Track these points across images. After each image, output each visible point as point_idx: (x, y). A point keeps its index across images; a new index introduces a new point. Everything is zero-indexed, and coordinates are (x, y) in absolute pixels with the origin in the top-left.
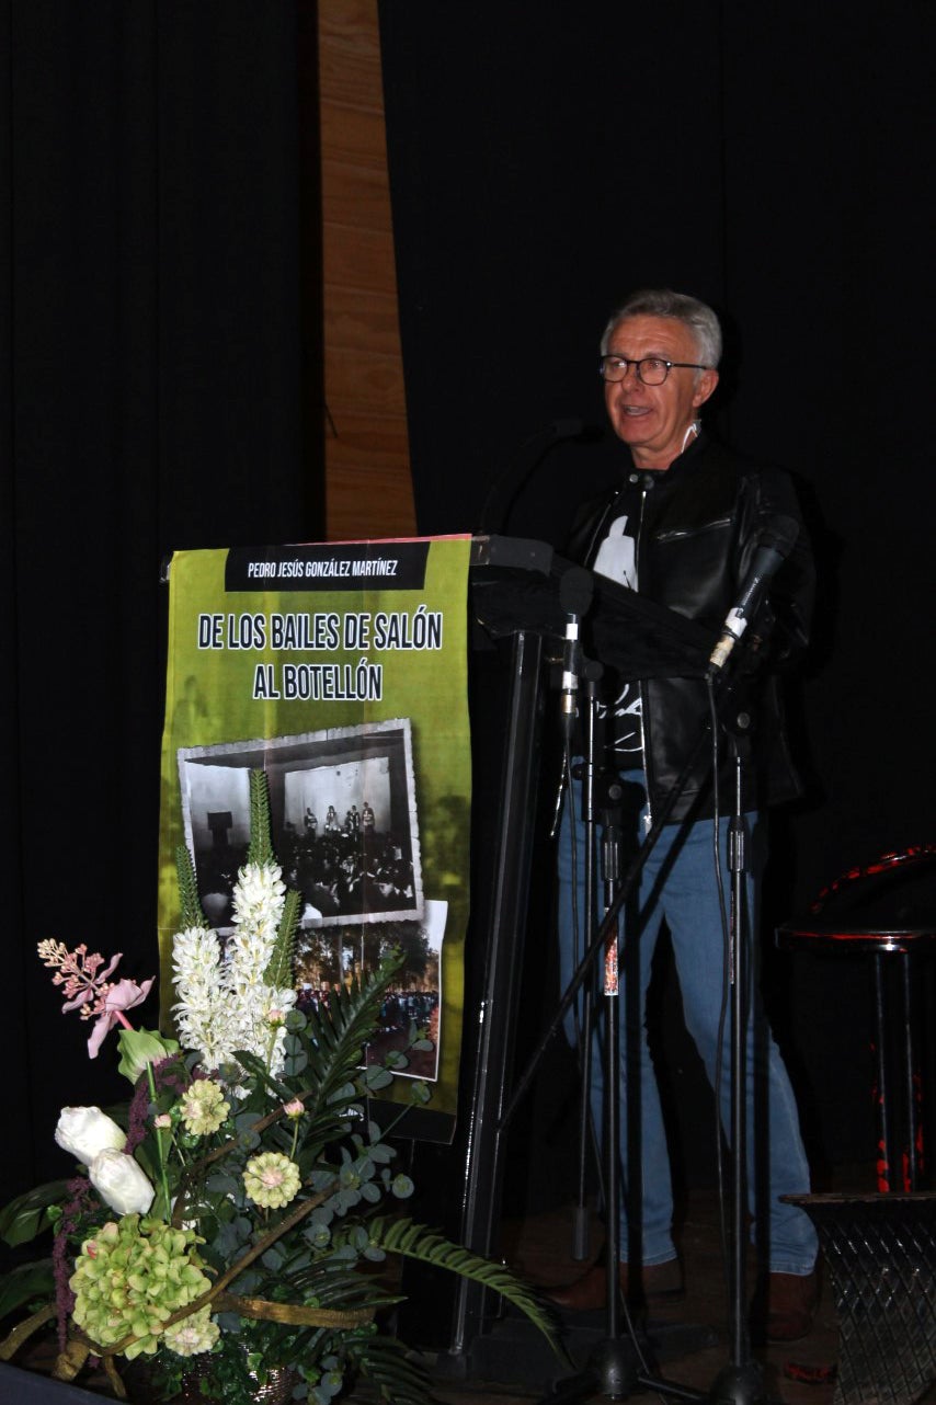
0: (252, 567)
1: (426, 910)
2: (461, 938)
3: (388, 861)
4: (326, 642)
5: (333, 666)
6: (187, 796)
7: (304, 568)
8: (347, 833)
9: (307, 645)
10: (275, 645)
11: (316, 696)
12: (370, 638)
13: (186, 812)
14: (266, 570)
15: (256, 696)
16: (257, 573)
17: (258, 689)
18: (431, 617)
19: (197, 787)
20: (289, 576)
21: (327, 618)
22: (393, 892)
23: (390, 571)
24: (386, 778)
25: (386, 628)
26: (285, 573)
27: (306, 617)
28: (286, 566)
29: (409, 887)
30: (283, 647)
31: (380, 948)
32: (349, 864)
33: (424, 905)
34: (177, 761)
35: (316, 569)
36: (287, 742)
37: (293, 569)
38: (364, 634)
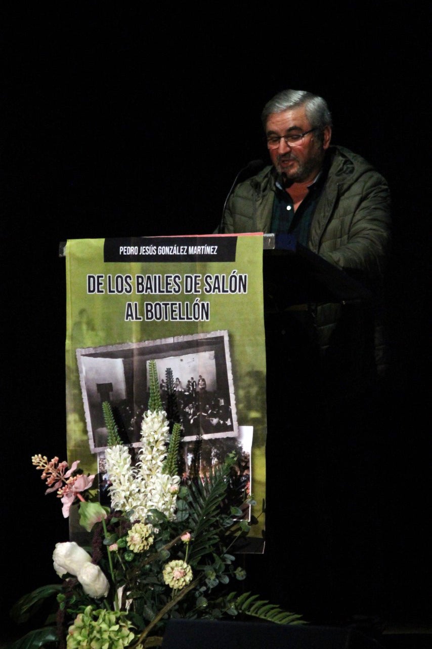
0: (122, 249)
1: (239, 431)
2: (263, 445)
3: (216, 406)
4: (173, 290)
5: (178, 303)
6: (83, 376)
7: (157, 250)
8: (188, 391)
9: (160, 291)
10: (139, 291)
11: (166, 318)
12: (202, 287)
13: (83, 383)
14: (132, 250)
15: (127, 319)
16: (126, 252)
17: (128, 315)
18: (241, 277)
19: (90, 369)
20: (147, 254)
21: (173, 277)
22: (219, 423)
23: (213, 252)
24: (213, 362)
25: (212, 282)
26: (145, 252)
27: (159, 277)
28: (145, 249)
29: (229, 420)
30: (144, 292)
31: (211, 452)
32: (190, 409)
33: (239, 429)
34: (76, 356)
35: (165, 250)
36: (148, 344)
37: (150, 250)
38: (197, 286)
